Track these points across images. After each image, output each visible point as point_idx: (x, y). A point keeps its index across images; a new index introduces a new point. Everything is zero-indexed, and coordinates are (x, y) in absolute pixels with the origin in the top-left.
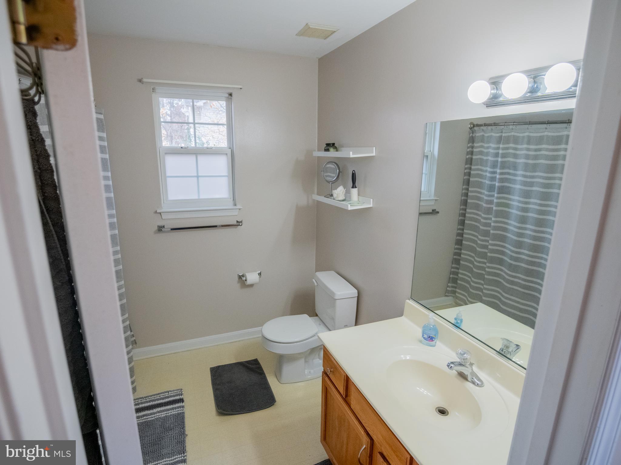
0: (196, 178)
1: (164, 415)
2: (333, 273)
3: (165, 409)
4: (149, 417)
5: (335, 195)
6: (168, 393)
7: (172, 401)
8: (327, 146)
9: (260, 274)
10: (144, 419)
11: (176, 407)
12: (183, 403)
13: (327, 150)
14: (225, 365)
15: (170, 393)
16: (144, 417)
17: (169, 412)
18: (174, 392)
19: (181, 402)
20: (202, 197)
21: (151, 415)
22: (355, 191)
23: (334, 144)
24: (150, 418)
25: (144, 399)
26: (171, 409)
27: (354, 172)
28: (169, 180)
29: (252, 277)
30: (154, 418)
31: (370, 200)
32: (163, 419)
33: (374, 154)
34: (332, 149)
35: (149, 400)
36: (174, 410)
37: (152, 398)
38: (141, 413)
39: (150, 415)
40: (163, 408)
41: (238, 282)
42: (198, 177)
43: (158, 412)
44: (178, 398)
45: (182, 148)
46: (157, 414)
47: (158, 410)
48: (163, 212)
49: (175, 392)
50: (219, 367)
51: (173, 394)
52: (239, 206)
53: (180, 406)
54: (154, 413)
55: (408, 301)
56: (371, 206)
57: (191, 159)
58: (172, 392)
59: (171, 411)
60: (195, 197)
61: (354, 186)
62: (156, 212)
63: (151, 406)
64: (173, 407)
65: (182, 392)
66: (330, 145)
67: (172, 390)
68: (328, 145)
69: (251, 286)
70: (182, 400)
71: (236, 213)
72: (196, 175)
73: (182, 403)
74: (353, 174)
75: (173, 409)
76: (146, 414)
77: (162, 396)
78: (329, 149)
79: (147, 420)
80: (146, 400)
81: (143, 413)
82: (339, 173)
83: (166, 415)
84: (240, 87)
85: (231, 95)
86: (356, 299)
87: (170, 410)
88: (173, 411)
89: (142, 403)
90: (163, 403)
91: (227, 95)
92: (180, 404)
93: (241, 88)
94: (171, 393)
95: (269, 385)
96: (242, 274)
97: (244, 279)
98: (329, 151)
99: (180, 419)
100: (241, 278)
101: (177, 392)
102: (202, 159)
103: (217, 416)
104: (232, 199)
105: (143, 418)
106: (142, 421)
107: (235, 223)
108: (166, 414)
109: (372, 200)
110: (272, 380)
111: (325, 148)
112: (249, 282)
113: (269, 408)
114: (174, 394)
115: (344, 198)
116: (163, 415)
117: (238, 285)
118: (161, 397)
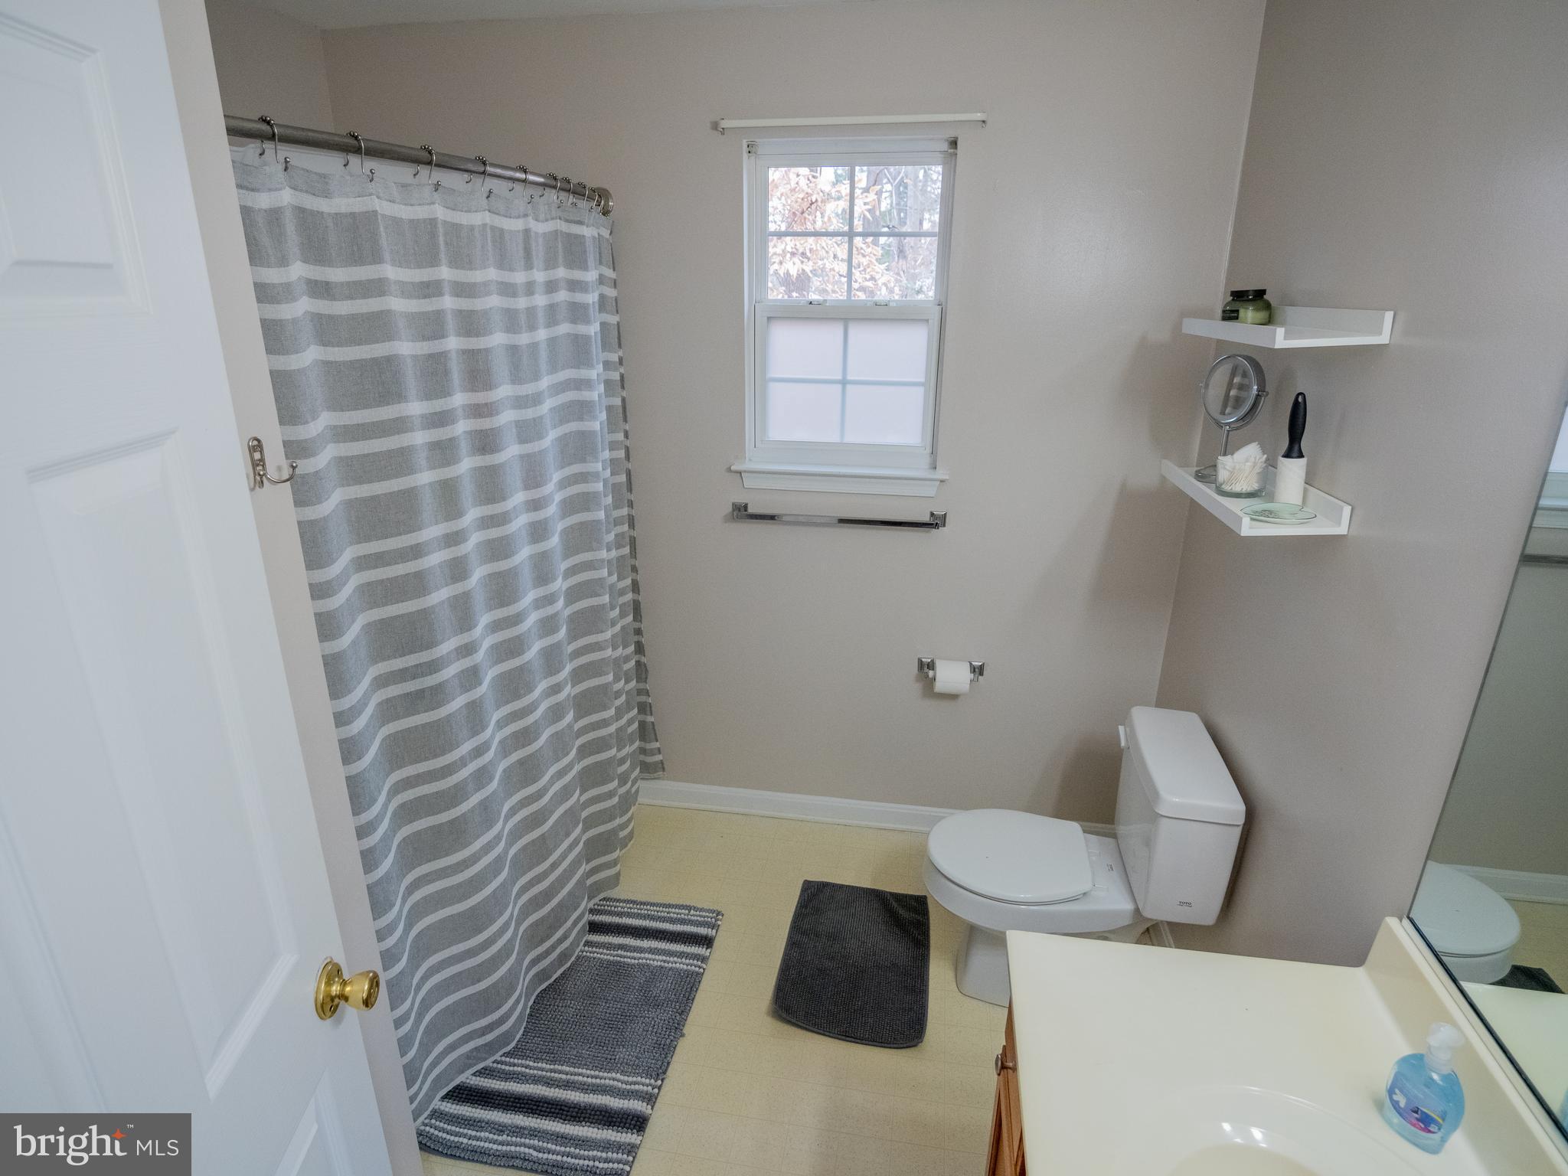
0: (839, 387)
1: (659, 963)
2: (1193, 720)
3: (666, 948)
4: (629, 954)
5: (1222, 475)
6: (687, 912)
7: (692, 936)
8: (1233, 300)
9: (978, 671)
10: (617, 956)
11: (689, 954)
12: (709, 950)
13: (1230, 315)
14: (842, 886)
15: (692, 912)
16: (619, 952)
17: (672, 959)
18: (701, 913)
19: (705, 946)
20: (850, 438)
21: (635, 951)
22: (1293, 470)
23: (1260, 294)
24: (630, 959)
25: (638, 906)
26: (678, 954)
27: (1300, 399)
28: (774, 389)
29: (952, 675)
30: (636, 961)
31: (1342, 508)
32: (652, 972)
33: (1384, 338)
34: (1249, 313)
35: (646, 912)
36: (684, 960)
37: (653, 911)
38: (618, 938)
39: (631, 952)
40: (664, 944)
41: (918, 680)
42: (844, 382)
43: (651, 951)
44: (703, 931)
45: (811, 303)
46: (647, 955)
47: (652, 946)
48: (745, 472)
49: (704, 914)
50: (825, 885)
51: (696, 918)
52: (940, 474)
53: (699, 955)
54: (641, 950)
55: (1392, 922)
56: (1342, 530)
57: (829, 335)
58: (698, 913)
59: (675, 959)
60: (834, 438)
61: (1294, 450)
62: (729, 470)
63: (644, 929)
64: (683, 952)
65: (718, 920)
66: (1245, 298)
67: (700, 906)
68: (1239, 296)
69: (953, 697)
70: (707, 942)
71: (930, 490)
72: (839, 377)
73: (707, 949)
74: (1296, 404)
75: (682, 955)
76: (626, 945)
77: (674, 913)
78: (1238, 311)
79: (622, 959)
80: (639, 911)
81: (622, 939)
82: (1258, 395)
83: (662, 964)
84: (979, 116)
85: (954, 143)
86: (1238, 832)
87: (676, 956)
88: (679, 960)
89: (629, 915)
90: (667, 933)
91: (945, 146)
92: (701, 948)
93: (984, 122)
94: (695, 913)
95: (927, 986)
96: (929, 660)
97: (931, 673)
98: (1237, 318)
99: (688, 986)
100: (926, 667)
101: (708, 917)
102: (859, 334)
103: (768, 1014)
104: (929, 450)
105: (616, 952)
106: (612, 958)
107: (926, 519)
108: (665, 961)
109: (1347, 509)
110: (939, 973)
111: (1225, 306)
112: (940, 686)
113: (903, 1051)
114: (699, 918)
115: (1256, 486)
116: (656, 961)
117: (916, 688)
118: (672, 915)
